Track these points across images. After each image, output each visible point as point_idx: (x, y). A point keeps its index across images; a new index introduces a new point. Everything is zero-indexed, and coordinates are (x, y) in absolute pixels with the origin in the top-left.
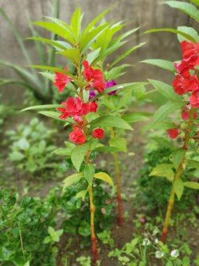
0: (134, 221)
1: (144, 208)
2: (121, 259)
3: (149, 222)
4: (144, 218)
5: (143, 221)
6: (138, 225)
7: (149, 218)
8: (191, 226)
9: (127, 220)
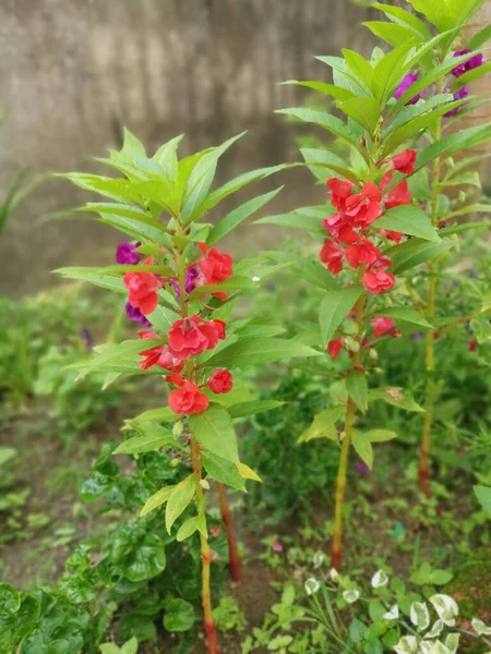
0: (262, 556)
1: (269, 521)
2: (273, 645)
3: (292, 545)
4: (280, 542)
5: (279, 548)
6: (275, 561)
7: (287, 539)
8: (366, 521)
9: (245, 562)
